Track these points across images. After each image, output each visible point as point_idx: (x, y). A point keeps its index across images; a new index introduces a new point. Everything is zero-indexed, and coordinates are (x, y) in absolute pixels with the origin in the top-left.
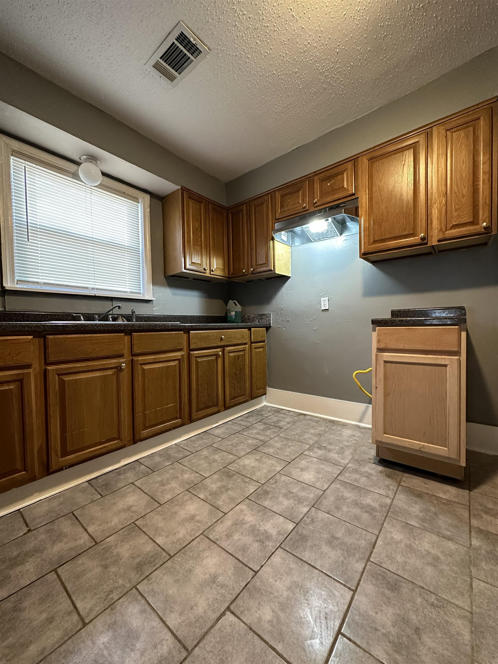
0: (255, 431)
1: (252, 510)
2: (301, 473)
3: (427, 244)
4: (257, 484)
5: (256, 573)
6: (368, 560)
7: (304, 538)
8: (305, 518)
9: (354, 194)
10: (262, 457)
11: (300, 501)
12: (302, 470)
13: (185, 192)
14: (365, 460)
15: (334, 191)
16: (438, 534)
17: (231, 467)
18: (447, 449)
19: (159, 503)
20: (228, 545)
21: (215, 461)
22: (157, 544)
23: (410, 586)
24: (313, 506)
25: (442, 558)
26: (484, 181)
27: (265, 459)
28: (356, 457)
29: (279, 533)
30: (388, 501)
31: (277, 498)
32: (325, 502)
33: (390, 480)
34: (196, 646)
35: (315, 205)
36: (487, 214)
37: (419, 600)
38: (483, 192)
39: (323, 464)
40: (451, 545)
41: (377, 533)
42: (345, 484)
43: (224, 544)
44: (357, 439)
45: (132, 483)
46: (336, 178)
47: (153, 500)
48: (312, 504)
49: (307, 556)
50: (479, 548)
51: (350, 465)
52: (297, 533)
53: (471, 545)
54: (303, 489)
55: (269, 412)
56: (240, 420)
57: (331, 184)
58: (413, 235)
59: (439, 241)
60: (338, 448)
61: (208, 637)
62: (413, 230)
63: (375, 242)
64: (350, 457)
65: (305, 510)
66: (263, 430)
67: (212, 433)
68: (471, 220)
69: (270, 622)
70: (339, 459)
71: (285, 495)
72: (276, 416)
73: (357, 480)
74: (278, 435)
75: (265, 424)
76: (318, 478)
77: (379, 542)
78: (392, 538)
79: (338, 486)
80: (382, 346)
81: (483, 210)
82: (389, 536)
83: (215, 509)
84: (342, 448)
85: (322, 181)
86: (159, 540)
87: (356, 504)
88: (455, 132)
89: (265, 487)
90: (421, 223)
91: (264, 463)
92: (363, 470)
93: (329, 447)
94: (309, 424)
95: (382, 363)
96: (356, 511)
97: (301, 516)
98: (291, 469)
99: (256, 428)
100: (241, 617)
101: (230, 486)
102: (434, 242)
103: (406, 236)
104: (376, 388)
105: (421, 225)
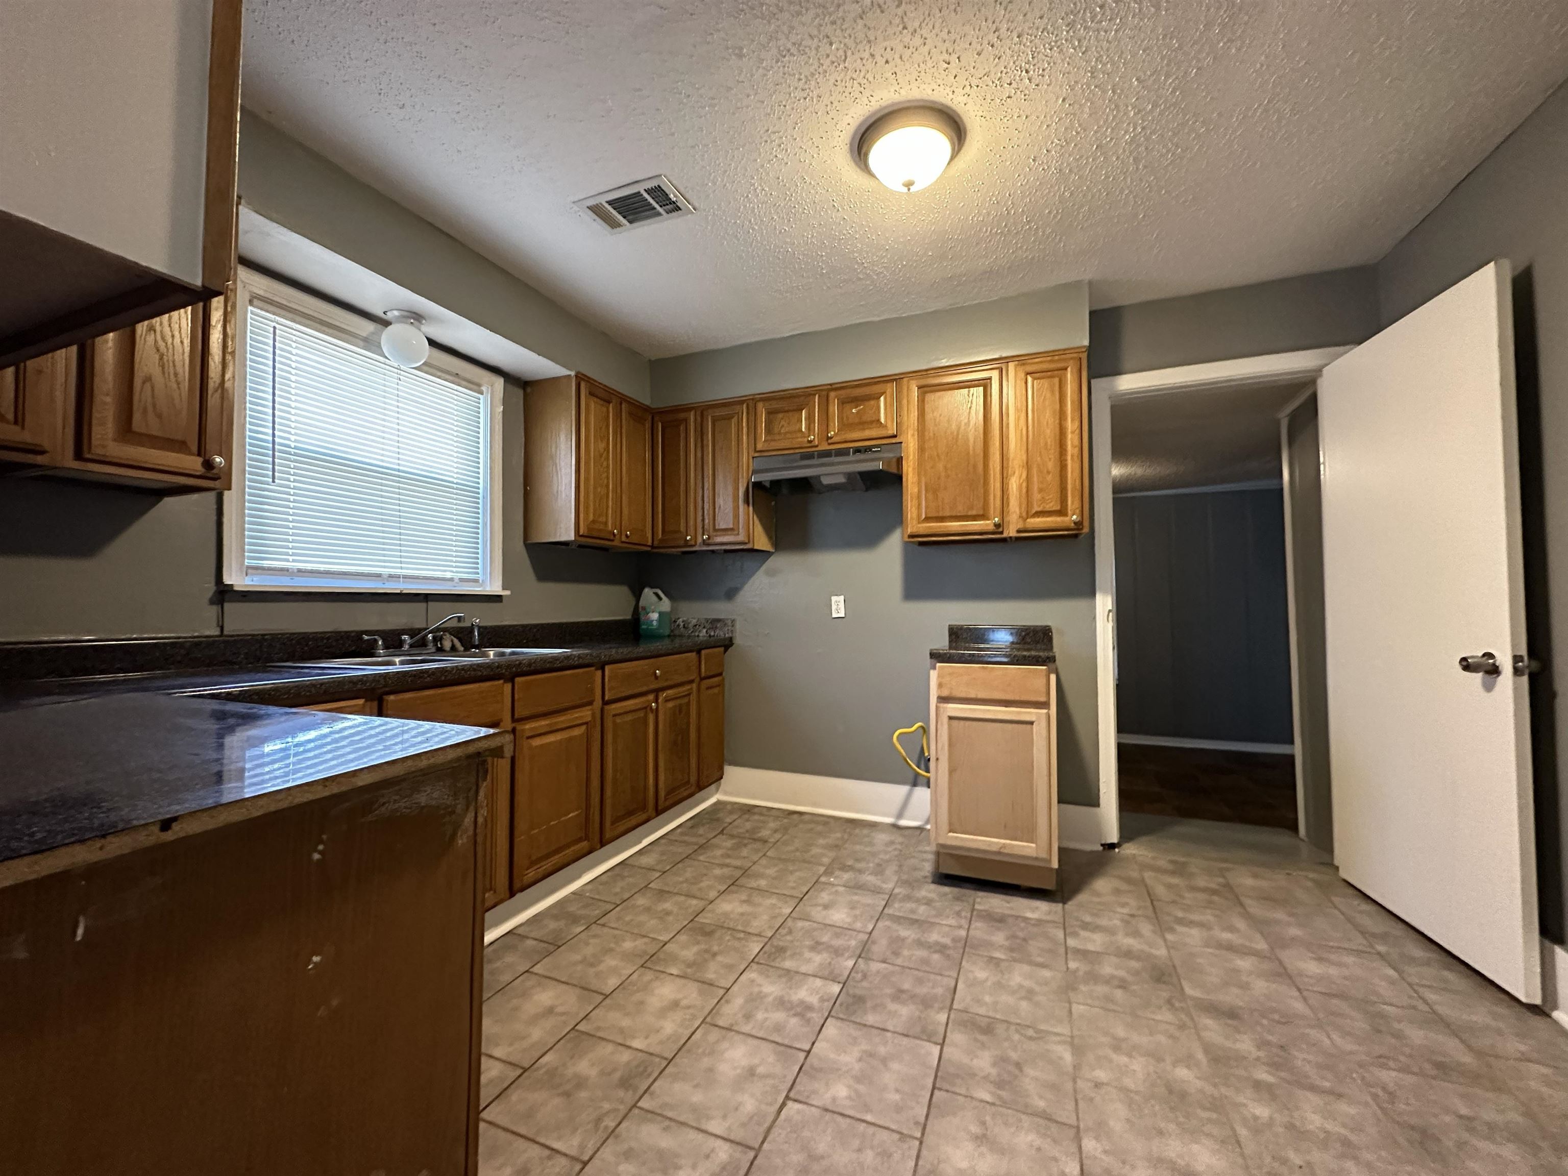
0: (719, 852)
1: (768, 976)
2: (824, 912)
3: (1002, 533)
4: (761, 939)
5: (809, 1052)
6: (951, 1009)
7: (860, 1000)
8: (853, 974)
9: (895, 436)
10: (750, 896)
11: (837, 952)
12: (826, 907)
13: (583, 385)
14: (917, 881)
15: (863, 424)
16: (1032, 963)
17: (704, 919)
18: (1034, 845)
19: (602, 994)
20: (753, 1028)
21: (668, 913)
22: (637, 1049)
23: (1005, 1026)
24: (860, 957)
25: (1037, 988)
26: (1072, 456)
27: (757, 899)
28: (905, 877)
29: (822, 1000)
30: (963, 933)
31: (801, 954)
32: (875, 948)
33: (959, 903)
34: (763, 1142)
35: (830, 441)
36: (1077, 504)
37: (1016, 1037)
38: (1072, 472)
39: (856, 894)
40: (1047, 973)
41: (955, 975)
42: (897, 919)
43: (746, 1029)
44: (899, 847)
45: (527, 971)
46: (867, 403)
47: (586, 992)
48: (858, 952)
49: (871, 1019)
50: (1077, 970)
51: (897, 891)
52: (848, 994)
53: (1068, 968)
54: (837, 936)
55: (731, 812)
56: (682, 834)
57: (858, 412)
58: (983, 517)
59: (1019, 531)
60: (871, 865)
61: (775, 1132)
62: (984, 510)
63: (928, 519)
64: (895, 878)
65: (850, 963)
66: (732, 849)
67: (636, 864)
68: (1058, 508)
69: (849, 1098)
70: (879, 883)
71: (813, 949)
72: (748, 820)
73: (913, 911)
74: (764, 855)
75: (732, 836)
76: (855, 916)
77: (960, 986)
78: (975, 978)
79: (888, 923)
80: (945, 693)
81: (1073, 497)
82: (971, 976)
83: (706, 986)
84: (879, 865)
85: (843, 403)
86: (637, 1044)
87: (920, 944)
88: (1039, 378)
89: (775, 942)
90: (995, 503)
91: (760, 905)
92: (918, 895)
93: (859, 865)
94: (812, 829)
95: (945, 720)
96: (921, 953)
97: (846, 973)
98: (808, 909)
99: (718, 847)
100: (810, 1102)
101: (715, 948)
102: (1011, 531)
103: (975, 518)
104: (937, 759)
105: (994, 505)
